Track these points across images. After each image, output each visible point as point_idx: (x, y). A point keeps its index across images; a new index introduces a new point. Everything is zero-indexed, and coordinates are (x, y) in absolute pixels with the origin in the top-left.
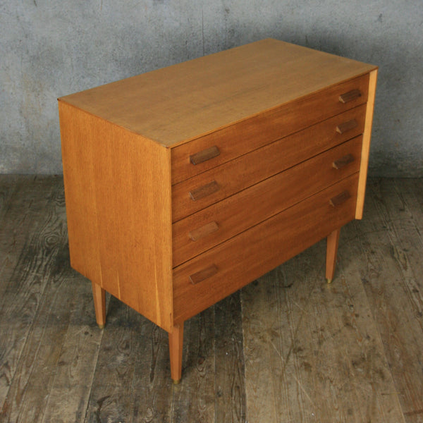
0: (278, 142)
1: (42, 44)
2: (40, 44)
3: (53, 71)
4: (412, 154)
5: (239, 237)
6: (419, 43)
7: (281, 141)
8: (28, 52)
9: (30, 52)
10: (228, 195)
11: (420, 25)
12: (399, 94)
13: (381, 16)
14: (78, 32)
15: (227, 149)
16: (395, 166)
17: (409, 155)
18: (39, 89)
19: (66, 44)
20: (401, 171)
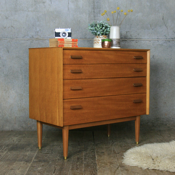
0: (107, 65)
1: (10, 69)
2: (9, 69)
3: (14, 81)
4: (173, 119)
5: (92, 98)
6: (171, 67)
7: (109, 65)
8: (3, 73)
9: (5, 73)
10: (86, 78)
11: (170, 60)
12: (164, 90)
13: (153, 56)
14: (26, 64)
15: (86, 59)
16: (166, 125)
17: (172, 119)
18: (7, 89)
19: (20, 69)
20: (169, 127)
